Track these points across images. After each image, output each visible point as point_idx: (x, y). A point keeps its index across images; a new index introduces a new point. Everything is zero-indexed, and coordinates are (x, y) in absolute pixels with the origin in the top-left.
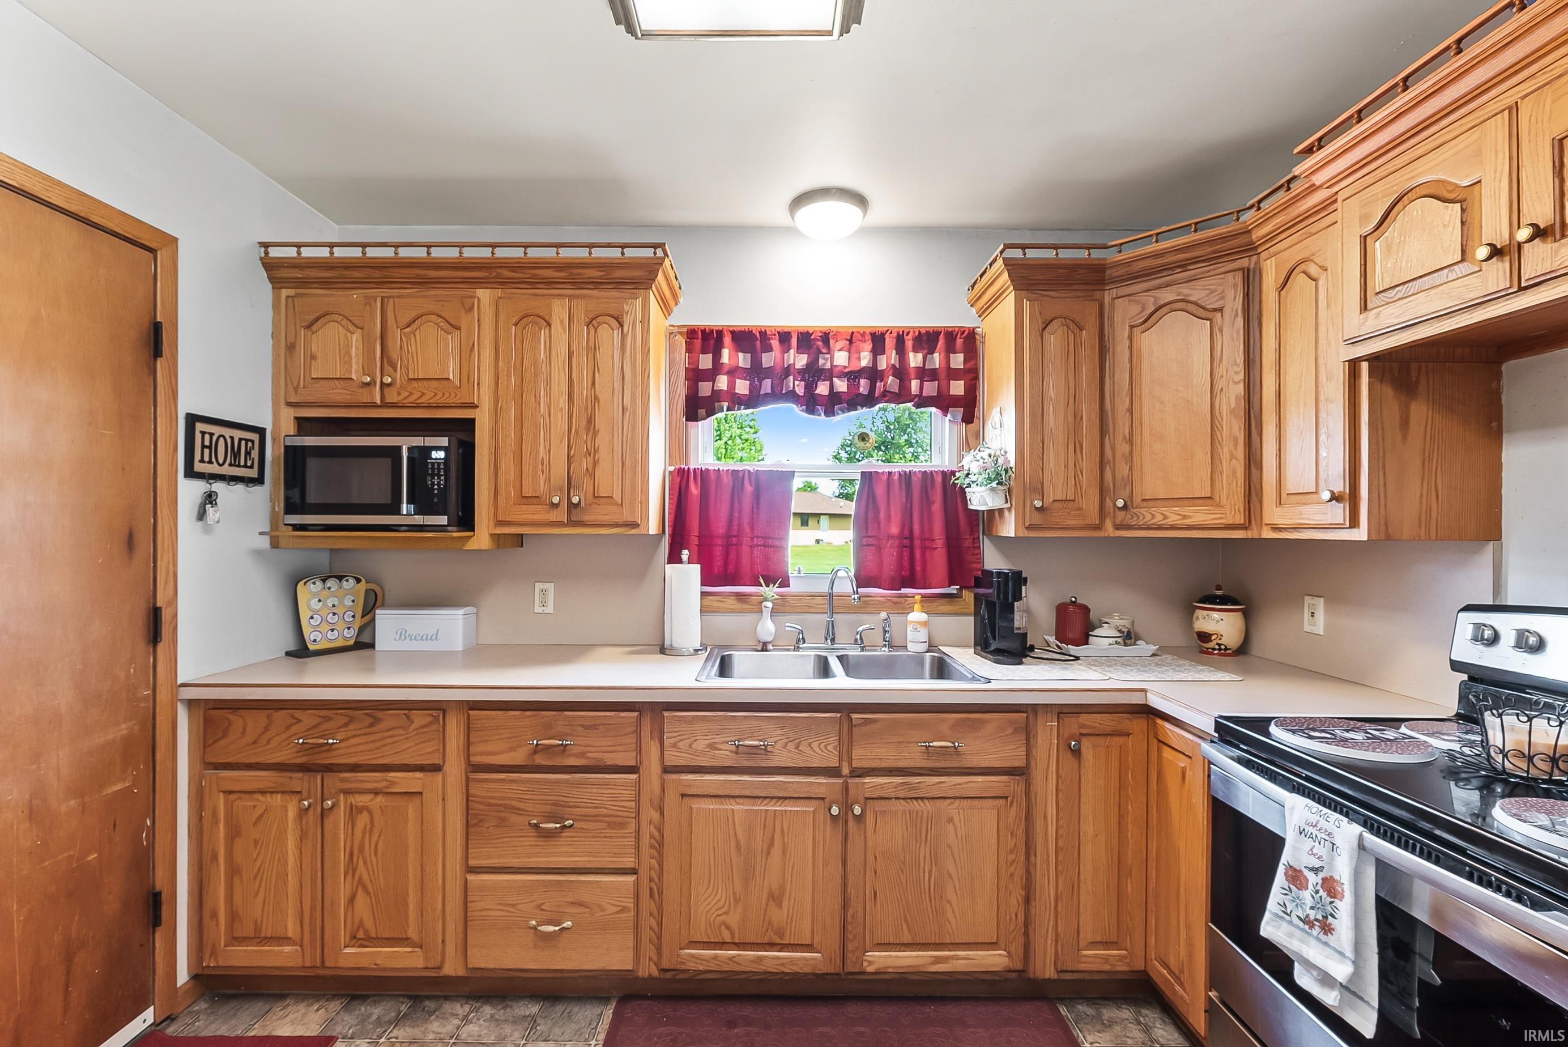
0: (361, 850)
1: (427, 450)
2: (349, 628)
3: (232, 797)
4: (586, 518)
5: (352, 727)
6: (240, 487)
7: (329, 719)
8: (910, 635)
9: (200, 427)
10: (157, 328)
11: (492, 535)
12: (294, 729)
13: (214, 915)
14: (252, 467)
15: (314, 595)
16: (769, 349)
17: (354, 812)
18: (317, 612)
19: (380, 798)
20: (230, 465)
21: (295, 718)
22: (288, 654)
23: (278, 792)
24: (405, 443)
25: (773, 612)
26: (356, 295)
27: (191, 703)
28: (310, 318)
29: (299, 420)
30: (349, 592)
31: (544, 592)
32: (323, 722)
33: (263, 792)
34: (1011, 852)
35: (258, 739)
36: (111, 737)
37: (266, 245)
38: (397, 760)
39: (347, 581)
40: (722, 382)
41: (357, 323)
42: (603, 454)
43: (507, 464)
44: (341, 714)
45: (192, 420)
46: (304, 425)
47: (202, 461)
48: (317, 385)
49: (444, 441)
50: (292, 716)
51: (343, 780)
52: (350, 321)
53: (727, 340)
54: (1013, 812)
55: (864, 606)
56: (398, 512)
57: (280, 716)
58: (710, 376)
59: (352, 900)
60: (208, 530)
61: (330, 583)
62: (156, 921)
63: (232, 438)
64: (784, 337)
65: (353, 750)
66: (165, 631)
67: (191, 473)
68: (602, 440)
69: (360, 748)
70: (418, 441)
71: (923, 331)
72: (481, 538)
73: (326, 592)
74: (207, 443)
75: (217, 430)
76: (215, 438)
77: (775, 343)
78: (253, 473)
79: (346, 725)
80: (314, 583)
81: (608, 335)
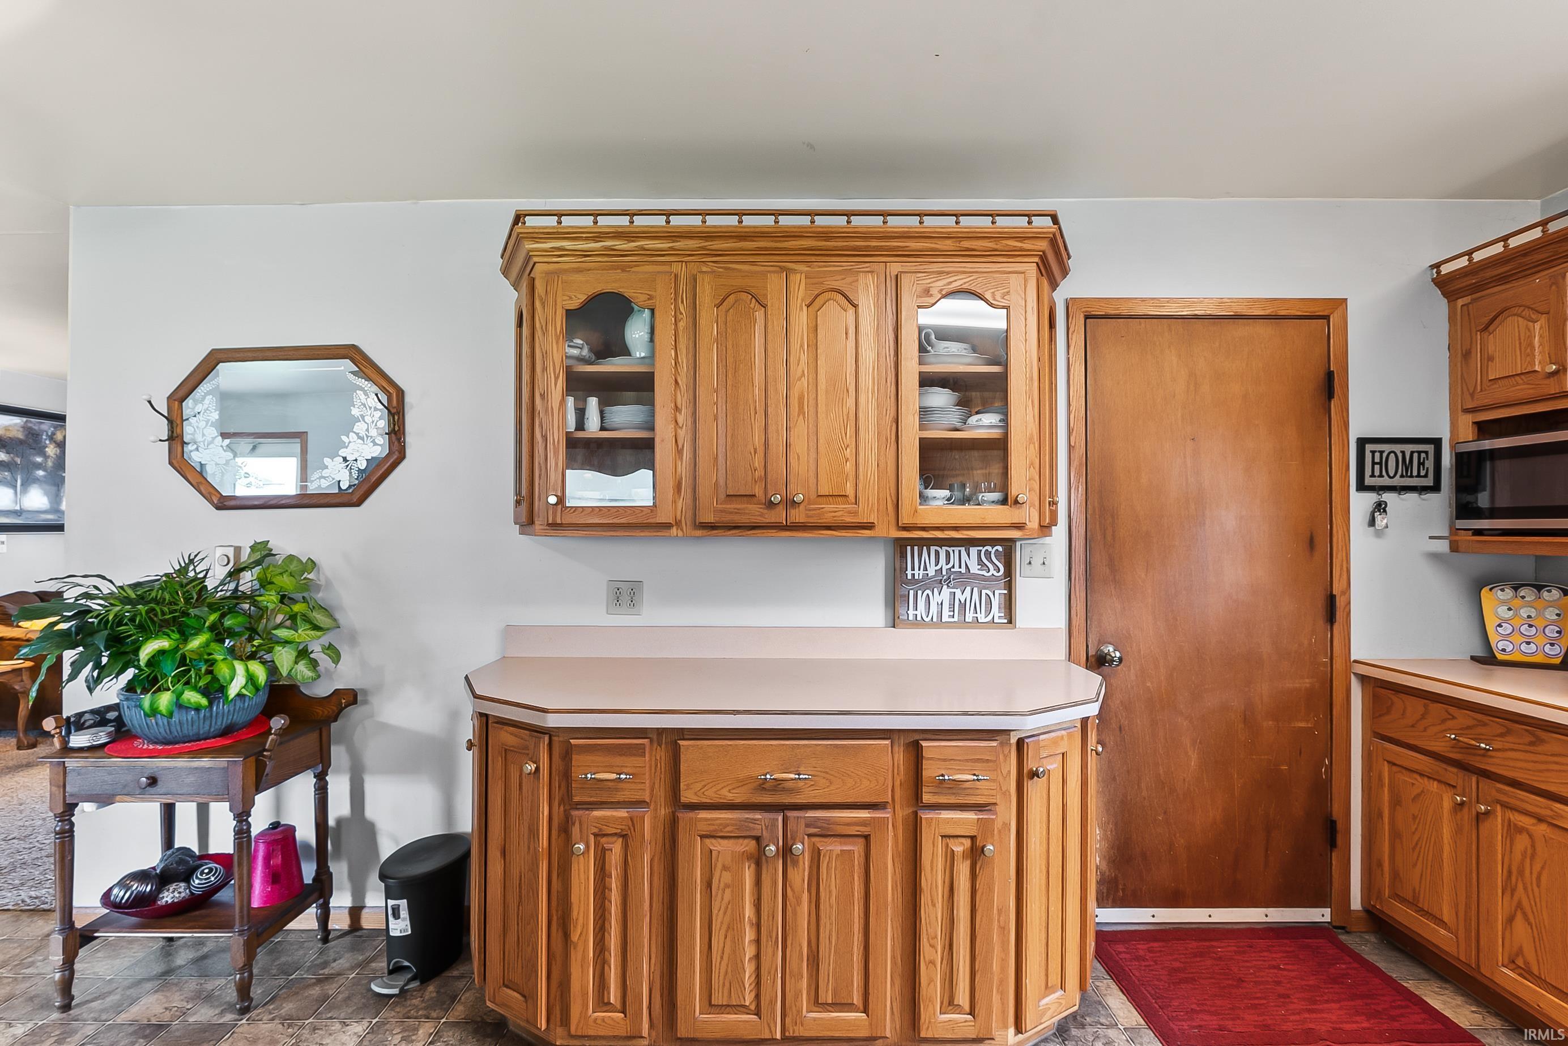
0: (1521, 872)
2: (1552, 645)
3: (1395, 768)
5: (1509, 739)
6: (1413, 496)
7: (1485, 725)
9: (1369, 447)
10: (1330, 376)
12: (1450, 724)
13: (1380, 865)
14: (1426, 476)
15: (1503, 602)
17: (1512, 829)
18: (1506, 621)
19: (1543, 827)
20: (1402, 476)
21: (1450, 714)
22: (1473, 658)
23: (1435, 779)
27: (1363, 679)
28: (1486, 320)
29: (1475, 425)
30: (1551, 604)
32: (1477, 725)
33: (1422, 775)
35: (1416, 724)
36: (1298, 685)
37: (1437, 266)
39: (1549, 591)
41: (1539, 309)
44: (1498, 723)
45: (1362, 442)
46: (1484, 429)
47: (1373, 476)
48: (1495, 386)
50: (1447, 711)
51: (1499, 791)
52: (1532, 309)
57: (1436, 708)
59: (1510, 920)
60: (1379, 534)
61: (1522, 592)
62: (1333, 844)
63: (1403, 453)
65: (1512, 764)
66: (1339, 615)
67: (1361, 487)
69: (1519, 764)
73: (1518, 602)
74: (1377, 460)
75: (1387, 448)
76: (1385, 455)
78: (1429, 482)
79: (1502, 735)
80: (1502, 590)
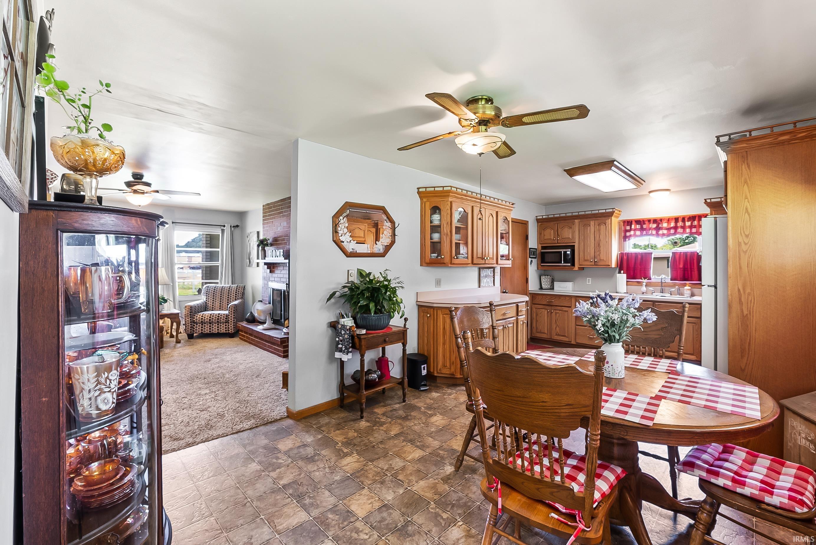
0: (557, 321)
1: (566, 252)
2: (549, 285)
3: (537, 309)
4: (598, 264)
5: (556, 299)
6: (534, 259)
8: (685, 292)
10: (527, 236)
11: (579, 268)
12: (546, 299)
13: (534, 328)
14: (535, 256)
15: (543, 278)
16: (645, 224)
17: (556, 313)
18: (544, 282)
19: (561, 311)
20: (533, 256)
23: (544, 309)
24: (563, 251)
25: (646, 286)
26: (552, 223)
28: (544, 229)
29: (542, 246)
30: (549, 278)
31: (589, 280)
32: (551, 298)
33: (541, 309)
34: (697, 335)
35: (540, 300)
37: (537, 216)
38: (564, 305)
39: (549, 276)
40: (632, 233)
42: (602, 251)
43: (581, 254)
44: (554, 297)
45: (530, 249)
46: (543, 248)
48: (544, 240)
49: (570, 250)
51: (554, 308)
52: (551, 228)
53: (633, 223)
54: (697, 326)
55: (674, 286)
56: (561, 263)
57: (544, 297)
58: (629, 231)
59: (556, 328)
60: (531, 266)
61: (546, 276)
63: (534, 251)
64: (649, 221)
65: (556, 303)
66: (528, 282)
67: (530, 257)
68: (602, 248)
69: (558, 303)
70: (565, 250)
71: (691, 216)
72: (576, 268)
73: (545, 278)
74: (531, 252)
75: (532, 250)
77: (647, 222)
80: (543, 276)
81: (603, 227)
